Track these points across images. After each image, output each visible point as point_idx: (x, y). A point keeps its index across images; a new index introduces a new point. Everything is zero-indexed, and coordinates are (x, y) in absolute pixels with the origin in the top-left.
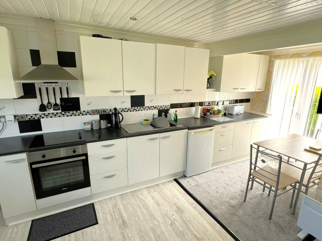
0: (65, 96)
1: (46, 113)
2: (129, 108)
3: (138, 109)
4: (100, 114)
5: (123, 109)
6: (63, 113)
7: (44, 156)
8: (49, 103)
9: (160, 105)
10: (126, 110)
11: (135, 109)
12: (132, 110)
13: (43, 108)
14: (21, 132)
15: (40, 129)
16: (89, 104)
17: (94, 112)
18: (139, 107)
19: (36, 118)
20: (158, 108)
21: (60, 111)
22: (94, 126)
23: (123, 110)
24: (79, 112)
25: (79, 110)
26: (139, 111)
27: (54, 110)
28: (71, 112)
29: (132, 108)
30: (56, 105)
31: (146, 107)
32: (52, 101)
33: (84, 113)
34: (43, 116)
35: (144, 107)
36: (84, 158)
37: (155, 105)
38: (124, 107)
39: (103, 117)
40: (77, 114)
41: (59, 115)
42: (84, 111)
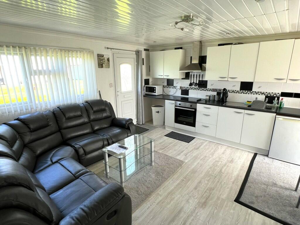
0: (201, 79)
1: (192, 87)
2: (238, 91)
3: (245, 92)
4: (217, 92)
5: (233, 90)
6: (199, 88)
7: (180, 104)
8: (193, 82)
9: (268, 92)
10: (235, 92)
11: (243, 92)
12: (240, 92)
13: (191, 84)
14: (181, 95)
15: (188, 95)
16: (212, 85)
17: (214, 90)
18: (246, 91)
19: (188, 89)
20: (266, 94)
21: (197, 87)
22: (211, 98)
23: (233, 92)
24: (206, 89)
25: (207, 88)
26: (246, 94)
27: (194, 86)
28: (202, 88)
29: (240, 91)
30: (196, 83)
31: (253, 92)
32: (195, 81)
33: (209, 90)
34: (190, 88)
35: (251, 92)
36: (194, 110)
37: (262, 91)
38: (234, 90)
39: (219, 94)
40: (205, 90)
41: (197, 89)
42: (209, 89)
